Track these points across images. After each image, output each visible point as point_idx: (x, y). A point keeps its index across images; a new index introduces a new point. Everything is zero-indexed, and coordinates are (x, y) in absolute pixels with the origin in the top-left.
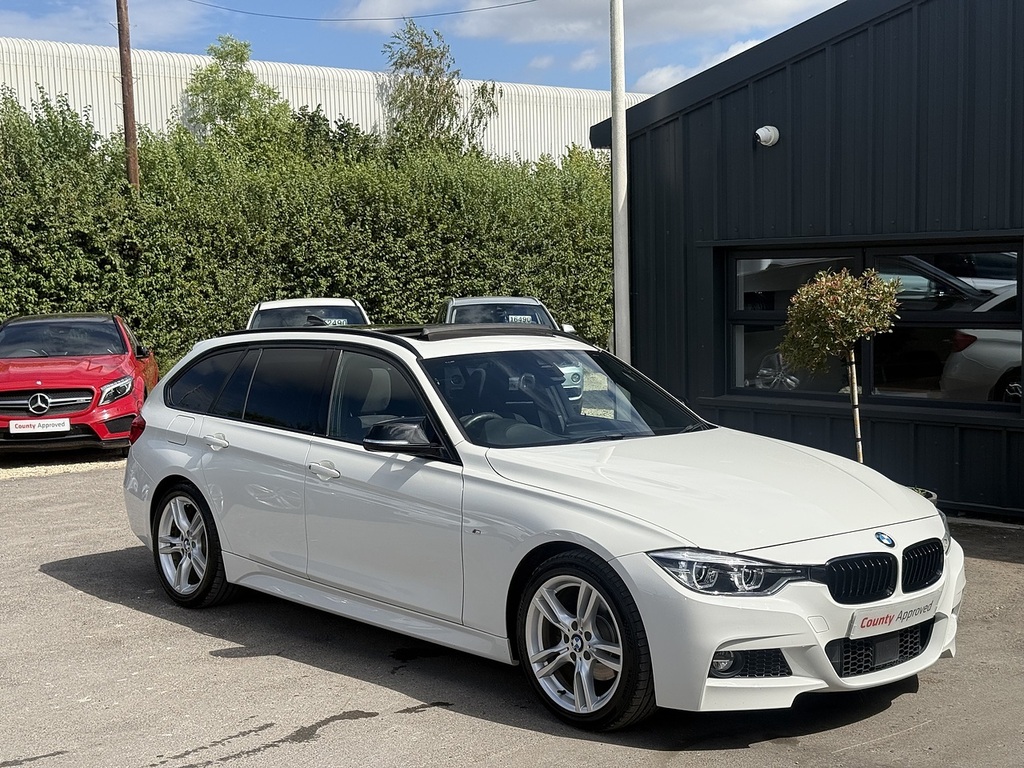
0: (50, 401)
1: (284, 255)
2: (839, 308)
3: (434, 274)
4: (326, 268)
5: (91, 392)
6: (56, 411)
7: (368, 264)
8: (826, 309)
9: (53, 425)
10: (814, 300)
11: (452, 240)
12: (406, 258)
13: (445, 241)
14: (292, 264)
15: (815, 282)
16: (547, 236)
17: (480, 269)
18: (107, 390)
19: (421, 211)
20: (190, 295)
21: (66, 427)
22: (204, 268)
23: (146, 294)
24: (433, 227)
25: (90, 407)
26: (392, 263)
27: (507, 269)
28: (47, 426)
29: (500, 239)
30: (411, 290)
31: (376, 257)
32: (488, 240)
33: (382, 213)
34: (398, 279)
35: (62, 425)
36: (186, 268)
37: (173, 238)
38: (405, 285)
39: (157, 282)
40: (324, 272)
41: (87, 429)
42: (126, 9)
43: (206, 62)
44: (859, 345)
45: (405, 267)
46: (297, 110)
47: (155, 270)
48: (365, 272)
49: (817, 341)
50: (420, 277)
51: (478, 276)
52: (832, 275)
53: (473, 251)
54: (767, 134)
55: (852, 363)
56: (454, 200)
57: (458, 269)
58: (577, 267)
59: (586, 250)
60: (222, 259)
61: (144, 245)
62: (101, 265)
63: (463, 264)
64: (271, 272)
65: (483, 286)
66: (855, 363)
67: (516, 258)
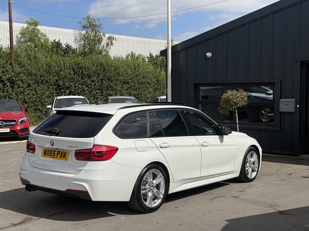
0: (4, 123)
1: (56, 83)
2: (234, 99)
3: (98, 90)
4: (68, 87)
5: (15, 121)
6: (5, 126)
7: (80, 86)
8: (231, 99)
9: (5, 130)
10: (228, 97)
11: (104, 80)
12: (91, 85)
13: (102, 80)
14: (59, 86)
15: (227, 93)
16: (130, 79)
17: (112, 88)
18: (20, 121)
19: (95, 71)
20: (29, 95)
21: (9, 131)
22: (33, 87)
23: (16, 94)
24: (98, 76)
25: (15, 125)
26: (87, 86)
27: (119, 88)
28: (3, 130)
29: (117, 80)
30: (92, 94)
31: (82, 84)
32: (114, 80)
33: (84, 72)
34: (89, 91)
35: (7, 130)
36: (28, 87)
37: (24, 78)
38: (90, 93)
39: (19, 91)
40: (68, 88)
41: (14, 131)
42: (11, 11)
43: (25, 26)
44: (238, 109)
45: (90, 87)
46: (52, 41)
47: (19, 87)
48: (79, 89)
49: (229, 107)
50: (95, 90)
51: (111, 90)
52: (231, 91)
53: (110, 83)
54: (209, 54)
55: (236, 113)
56: (104, 68)
57: (106, 88)
58: (139, 88)
59: (141, 84)
60: (38, 84)
61: (16, 80)
62: (4, 85)
63: (107, 87)
64: (52, 88)
65: (112, 93)
66: (237, 113)
67: (122, 85)
